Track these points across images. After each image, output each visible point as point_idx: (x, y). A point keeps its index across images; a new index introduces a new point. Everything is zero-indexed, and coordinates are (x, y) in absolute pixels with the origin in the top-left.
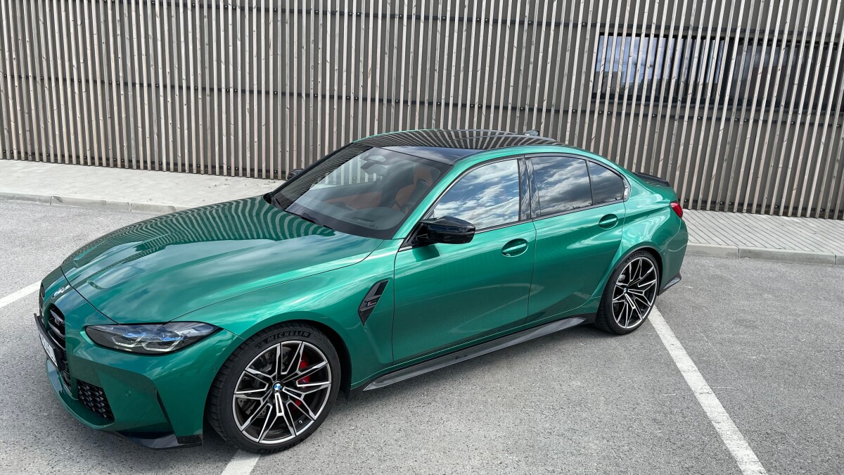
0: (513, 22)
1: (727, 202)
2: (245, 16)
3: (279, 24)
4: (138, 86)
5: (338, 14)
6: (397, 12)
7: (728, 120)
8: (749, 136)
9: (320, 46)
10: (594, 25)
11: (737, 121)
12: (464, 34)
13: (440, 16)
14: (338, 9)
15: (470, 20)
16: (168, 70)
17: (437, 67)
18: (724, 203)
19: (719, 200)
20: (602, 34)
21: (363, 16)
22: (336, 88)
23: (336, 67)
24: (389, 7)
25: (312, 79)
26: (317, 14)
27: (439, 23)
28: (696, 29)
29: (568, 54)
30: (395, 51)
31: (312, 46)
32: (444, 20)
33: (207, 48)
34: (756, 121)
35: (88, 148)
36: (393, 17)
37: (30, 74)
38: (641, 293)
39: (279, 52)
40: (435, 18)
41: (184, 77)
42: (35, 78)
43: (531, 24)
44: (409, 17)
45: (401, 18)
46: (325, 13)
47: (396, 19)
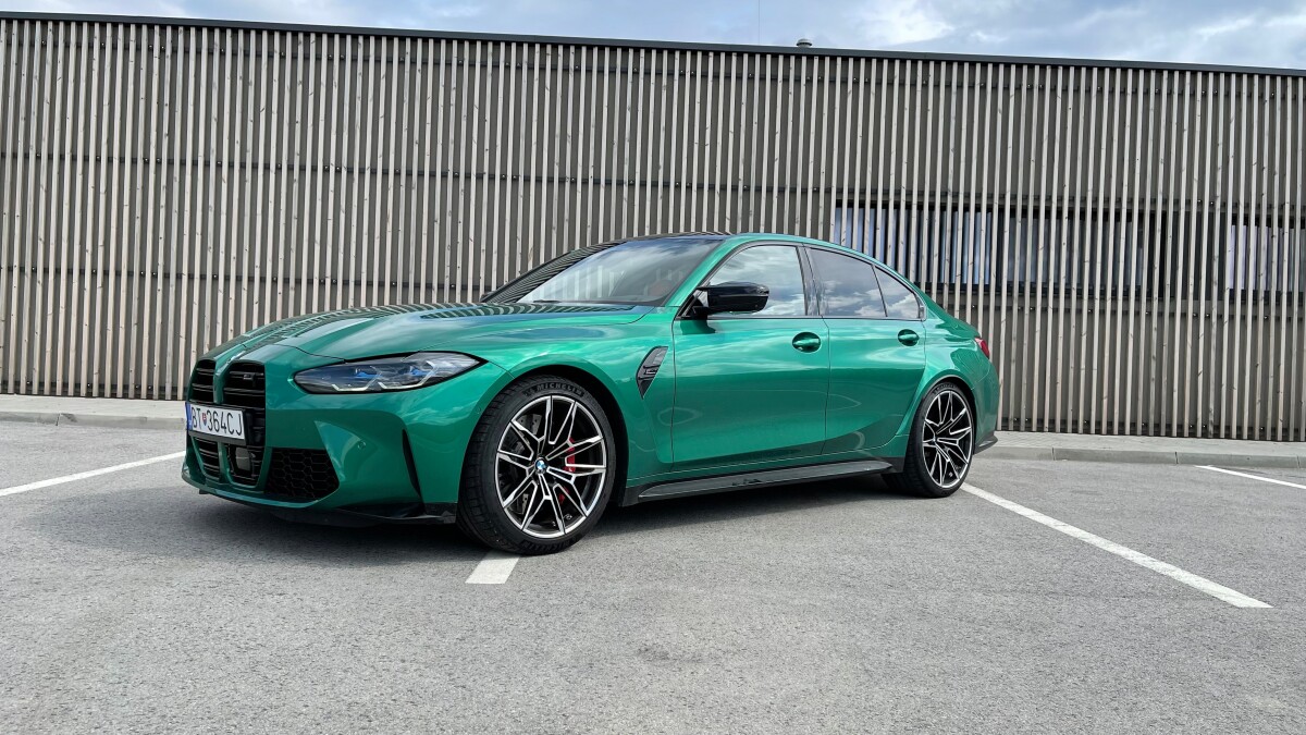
0: (723, 188)
1: (1023, 418)
2: (353, 179)
3: (403, 190)
4: (185, 279)
5: (486, 178)
6: (568, 174)
7: (1009, 309)
8: (1038, 328)
9: (461, 218)
10: (828, 191)
11: (1021, 310)
12: (660, 202)
13: (626, 179)
14: (486, 170)
15: (666, 185)
16: (234, 253)
18: (1019, 420)
19: (1012, 415)
20: (839, 204)
21: (521, 180)
22: (482, 275)
23: (483, 247)
24: (556, 168)
25: (447, 263)
26: (456, 177)
27: (626, 188)
28: (956, 195)
30: (566, 225)
31: (449, 219)
32: (632, 185)
33: (294, 223)
34: (1045, 310)
35: (96, 370)
36: (562, 181)
37: (16, 262)
38: (955, 442)
39: (401, 227)
40: (620, 183)
41: (257, 263)
42: (22, 270)
44: (585, 182)
45: (573, 183)
46: (468, 177)
47: (568, 184)
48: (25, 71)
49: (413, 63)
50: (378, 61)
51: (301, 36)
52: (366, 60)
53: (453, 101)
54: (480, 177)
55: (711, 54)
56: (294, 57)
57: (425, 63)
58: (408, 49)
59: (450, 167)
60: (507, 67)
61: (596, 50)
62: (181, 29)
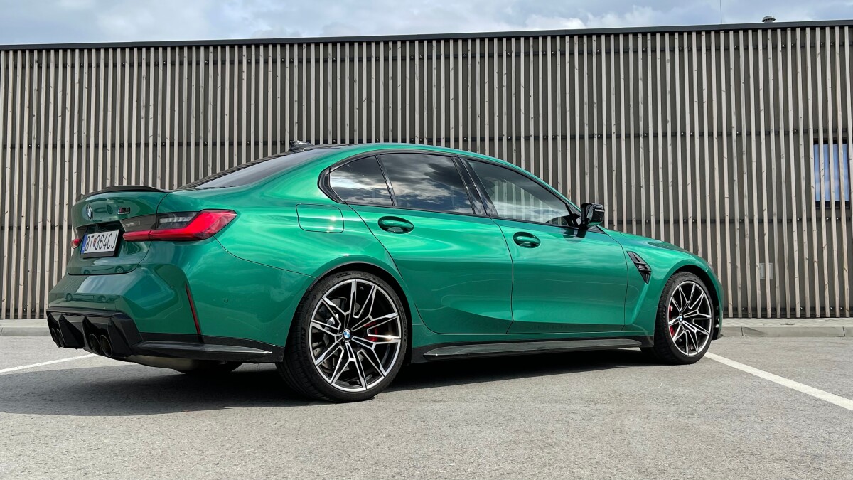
0: (720, 134)
5: (532, 139)
6: (596, 132)
10: (806, 132)
12: (670, 148)
13: (641, 133)
14: (532, 134)
15: (674, 135)
17: (643, 183)
20: (816, 142)
21: (559, 139)
24: (586, 128)
26: (510, 140)
27: (642, 139)
29: (783, 161)
30: (596, 170)
32: (646, 137)
36: (591, 137)
40: (637, 136)
43: (739, 135)
44: (609, 137)
45: (600, 138)
46: (518, 139)
47: (596, 140)
48: (194, 83)
49: (474, 57)
50: (447, 57)
51: (390, 44)
52: (439, 58)
53: (505, 83)
54: (527, 138)
55: (704, 33)
56: (386, 59)
57: (482, 56)
58: (469, 47)
59: (505, 133)
60: (545, 55)
61: (612, 37)
62: (304, 45)
